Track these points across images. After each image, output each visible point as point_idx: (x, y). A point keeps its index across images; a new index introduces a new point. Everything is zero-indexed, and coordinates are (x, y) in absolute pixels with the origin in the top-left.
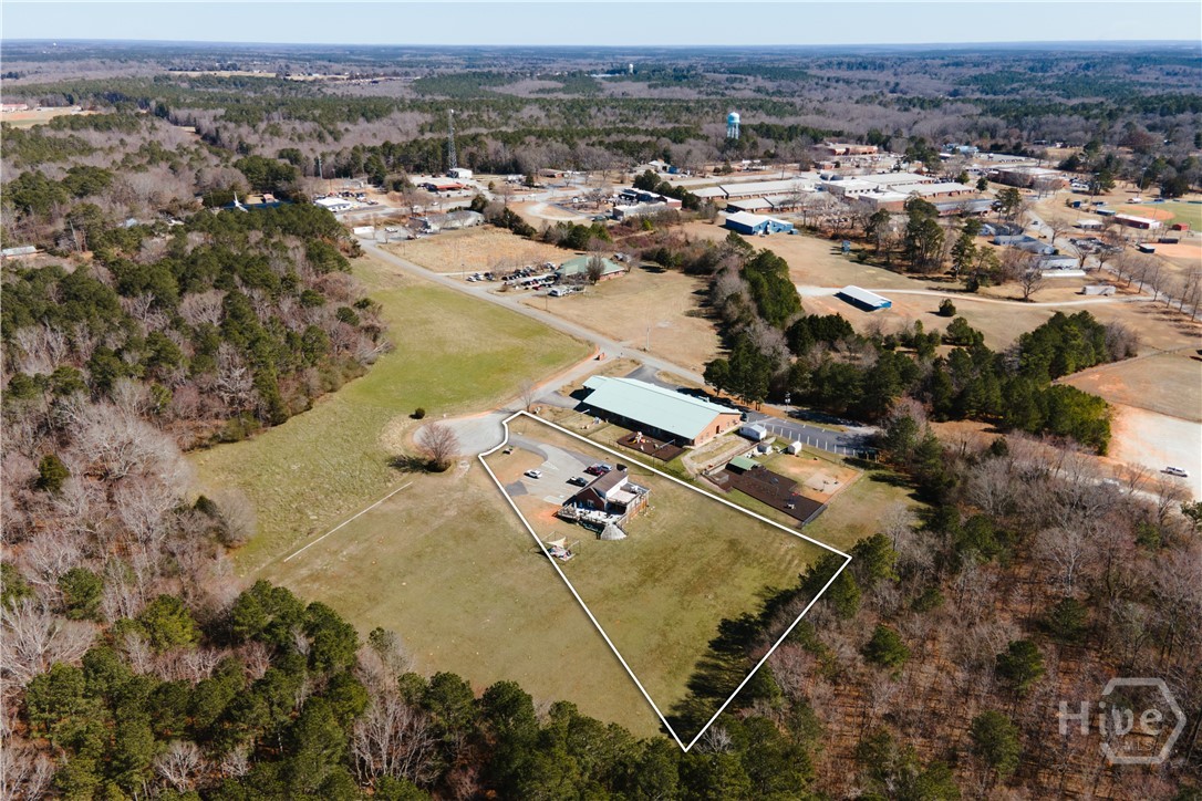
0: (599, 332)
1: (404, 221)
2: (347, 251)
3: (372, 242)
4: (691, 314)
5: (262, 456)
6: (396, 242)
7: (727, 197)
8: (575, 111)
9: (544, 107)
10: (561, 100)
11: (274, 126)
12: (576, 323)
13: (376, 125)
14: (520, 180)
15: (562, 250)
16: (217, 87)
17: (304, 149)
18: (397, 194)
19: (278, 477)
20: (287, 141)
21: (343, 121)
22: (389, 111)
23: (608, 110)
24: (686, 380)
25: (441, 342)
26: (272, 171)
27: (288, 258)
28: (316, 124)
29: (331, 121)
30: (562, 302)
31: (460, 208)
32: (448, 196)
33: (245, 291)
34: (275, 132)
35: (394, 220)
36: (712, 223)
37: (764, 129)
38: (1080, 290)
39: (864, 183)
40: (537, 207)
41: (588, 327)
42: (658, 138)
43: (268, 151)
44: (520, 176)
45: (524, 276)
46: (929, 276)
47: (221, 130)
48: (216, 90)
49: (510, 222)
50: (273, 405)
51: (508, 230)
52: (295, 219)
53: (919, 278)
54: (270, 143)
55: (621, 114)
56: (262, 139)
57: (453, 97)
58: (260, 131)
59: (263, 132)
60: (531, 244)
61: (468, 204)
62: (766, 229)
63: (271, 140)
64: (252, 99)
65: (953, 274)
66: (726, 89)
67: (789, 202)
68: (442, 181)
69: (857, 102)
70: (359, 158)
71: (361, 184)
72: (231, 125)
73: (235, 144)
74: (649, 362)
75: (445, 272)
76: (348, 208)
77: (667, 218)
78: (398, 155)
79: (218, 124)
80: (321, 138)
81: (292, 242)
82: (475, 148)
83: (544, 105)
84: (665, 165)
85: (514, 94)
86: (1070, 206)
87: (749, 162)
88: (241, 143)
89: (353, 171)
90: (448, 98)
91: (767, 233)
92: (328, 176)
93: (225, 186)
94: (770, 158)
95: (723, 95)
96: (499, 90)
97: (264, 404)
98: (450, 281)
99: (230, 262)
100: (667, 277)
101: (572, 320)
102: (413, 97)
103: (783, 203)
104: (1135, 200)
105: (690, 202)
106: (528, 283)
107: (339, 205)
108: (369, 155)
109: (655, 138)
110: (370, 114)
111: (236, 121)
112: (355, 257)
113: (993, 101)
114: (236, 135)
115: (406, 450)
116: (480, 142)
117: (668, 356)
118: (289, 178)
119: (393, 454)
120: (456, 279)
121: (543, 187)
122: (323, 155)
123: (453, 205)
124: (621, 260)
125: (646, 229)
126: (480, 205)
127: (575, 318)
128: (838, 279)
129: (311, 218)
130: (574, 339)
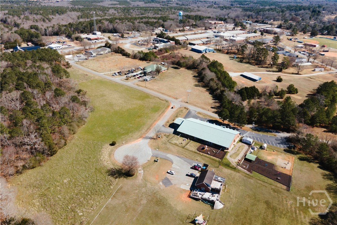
0: (168, 96)
1: (82, 52)
2: (65, 66)
3: (73, 61)
4: (196, 86)
5: (49, 176)
6: (83, 61)
7: (187, 40)
8: (126, 11)
9: (116, 10)
10: (120, 7)
11: (27, 17)
12: (158, 92)
13: (62, 16)
14: (118, 35)
15: (141, 61)
16: (4, 3)
17: (39, 24)
18: (77, 41)
19: (59, 188)
20: (32, 22)
21: (51, 15)
22: (66, 12)
23: (136, 10)
24: (208, 115)
25: (111, 105)
26: (30, 34)
27: (45, 73)
28: (42, 16)
29: (47, 15)
30: (150, 83)
31: (101, 46)
32: (96, 42)
33: (30, 90)
34: (27, 19)
35: (79, 52)
36: (187, 49)
37: (188, 16)
38: (313, 70)
39: (229, 34)
40: (127, 45)
41: (163, 94)
42: (158, 20)
43: (26, 26)
44: (118, 34)
45: (132, 73)
46: (264, 66)
47: (7, 18)
48: (3, 4)
49: (120, 51)
50: (50, 147)
51: (120, 54)
52: (44, 55)
53: (261, 67)
54: (26, 23)
55: (140, 12)
56: (23, 21)
57: (84, 6)
58: (22, 19)
59: (23, 19)
60: (130, 59)
61: (104, 44)
62: (206, 51)
63: (26, 21)
64: (17, 7)
65: (271, 66)
66: (168, 4)
67: (208, 41)
68: (91, 36)
69: (208, 8)
70: (61, 29)
71: (63, 38)
72: (11, 17)
73: (13, 23)
74: (192, 108)
75: (103, 72)
76: (61, 48)
77: (172, 48)
78: (74, 27)
79: (6, 16)
80: (44, 21)
81: (45, 65)
82: (101, 24)
83: (116, 9)
84: (163, 29)
85: (104, 6)
86: (289, 40)
87: (189, 27)
88: (15, 23)
89: (59, 33)
90: (83, 7)
91: (206, 53)
92: (51, 35)
93: (12, 40)
94: (195, 26)
95: (167, 5)
96: (99, 4)
97: (46, 147)
98: (106, 76)
99: (21, 76)
100: (181, 71)
101: (156, 91)
102: (72, 6)
103: (206, 42)
104: (306, 37)
105: (177, 42)
106: (135, 76)
107: (58, 47)
108: (65, 28)
109: (157, 20)
110: (60, 13)
111: (12, 15)
112: (68, 68)
113: (244, 7)
114: (13, 20)
115: (113, 165)
116: (102, 22)
117: (197, 105)
118: (37, 37)
119: (109, 168)
120: (108, 75)
121: (127, 38)
122: (48, 27)
123: (99, 45)
124: (163, 65)
125: (167, 52)
126: (108, 45)
127: (157, 90)
128: (238, 69)
129: (50, 54)
130: (160, 99)
